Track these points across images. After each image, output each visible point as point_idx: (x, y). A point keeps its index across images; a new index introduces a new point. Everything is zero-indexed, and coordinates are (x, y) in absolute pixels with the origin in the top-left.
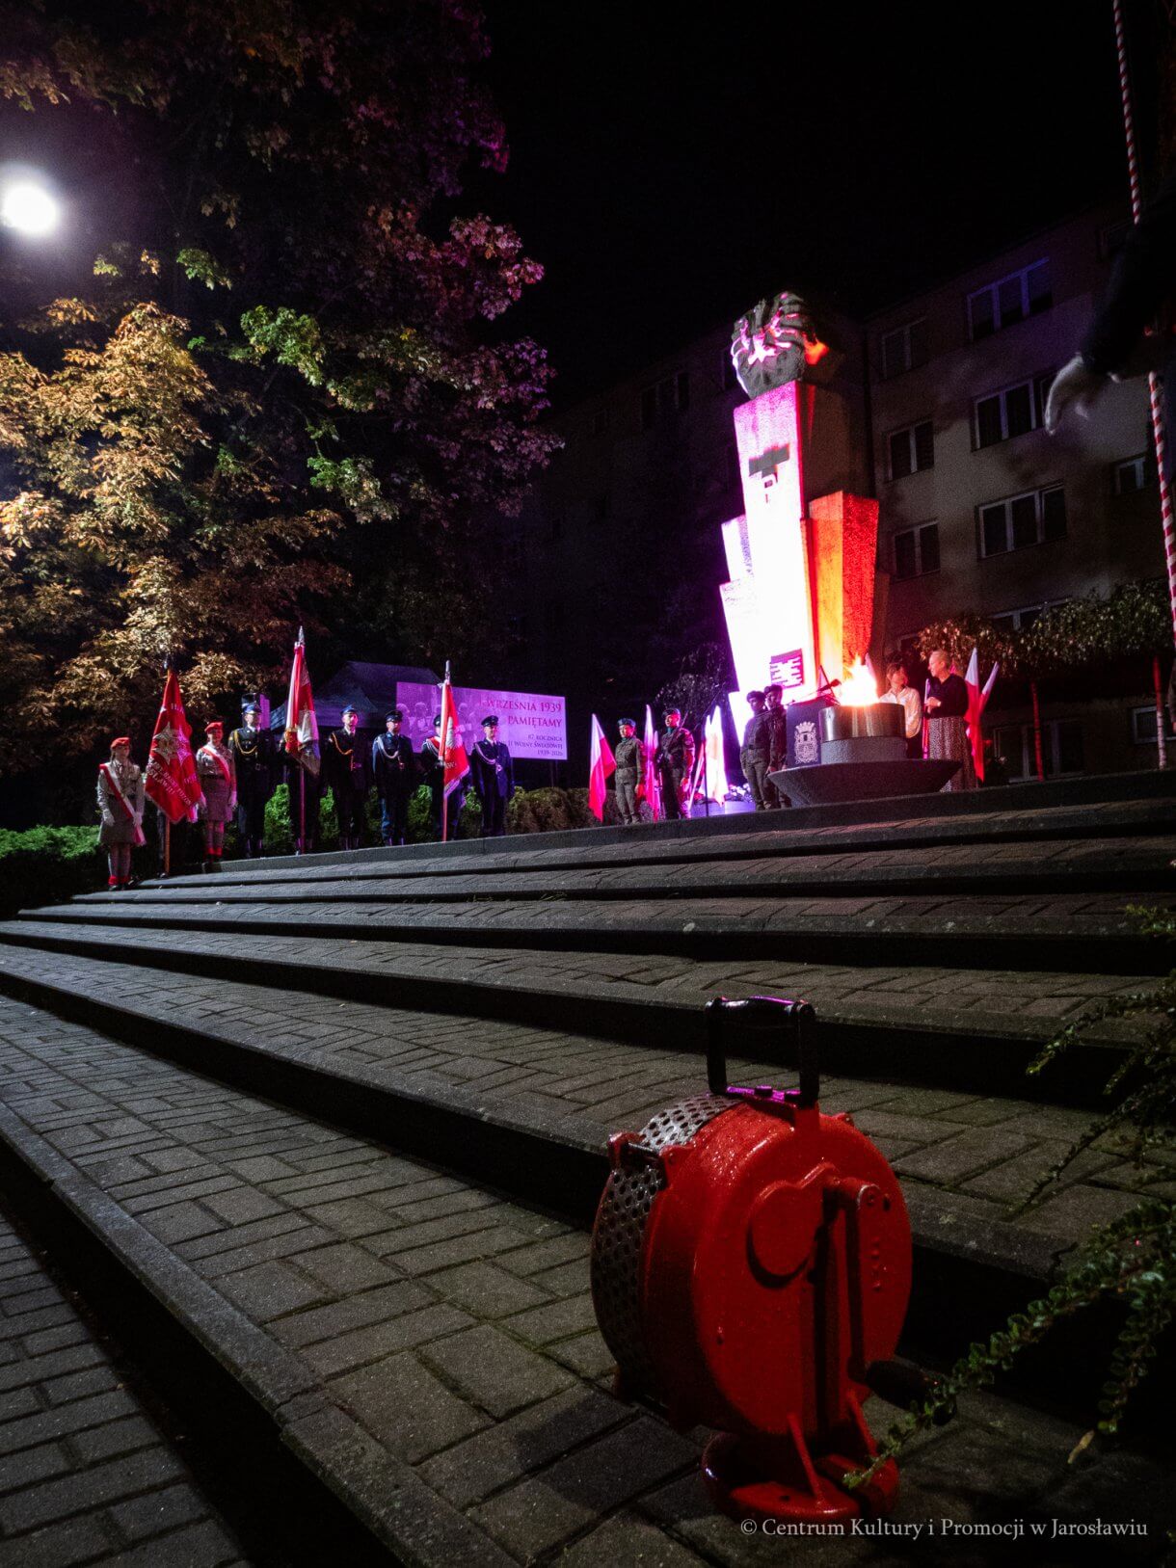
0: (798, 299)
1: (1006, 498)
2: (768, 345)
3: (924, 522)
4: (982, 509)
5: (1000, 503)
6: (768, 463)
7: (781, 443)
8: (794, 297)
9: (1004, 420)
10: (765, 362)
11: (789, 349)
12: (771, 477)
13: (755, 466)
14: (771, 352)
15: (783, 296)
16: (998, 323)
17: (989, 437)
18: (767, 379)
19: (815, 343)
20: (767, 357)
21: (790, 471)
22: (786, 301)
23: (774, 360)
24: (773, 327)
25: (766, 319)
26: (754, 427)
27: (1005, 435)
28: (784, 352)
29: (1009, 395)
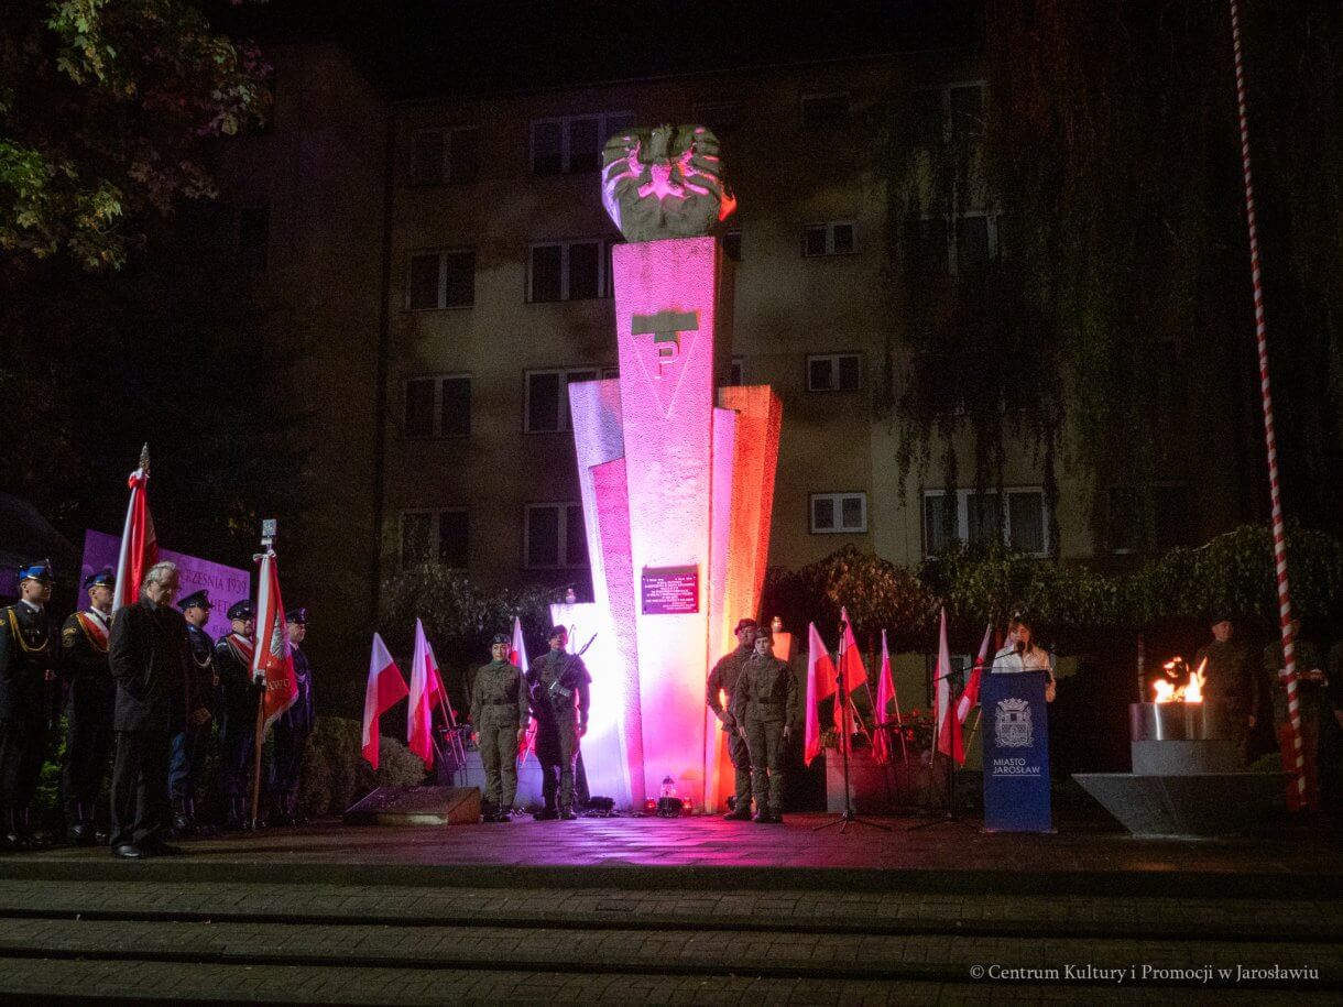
0: (715, 139)
1: (561, 367)
2: (675, 181)
3: (451, 373)
4: (528, 373)
5: (553, 372)
6: (667, 327)
7: (686, 306)
8: (712, 137)
9: (565, 275)
10: (664, 200)
11: (702, 196)
12: (671, 345)
13: (641, 325)
14: (678, 192)
15: (699, 131)
16: (566, 164)
17: (544, 289)
18: (664, 222)
19: (731, 199)
20: (669, 195)
21: (699, 346)
22: (700, 138)
23: (680, 203)
24: (683, 163)
25: (672, 150)
26: (645, 276)
27: (565, 294)
28: (695, 198)
29: (572, 247)
